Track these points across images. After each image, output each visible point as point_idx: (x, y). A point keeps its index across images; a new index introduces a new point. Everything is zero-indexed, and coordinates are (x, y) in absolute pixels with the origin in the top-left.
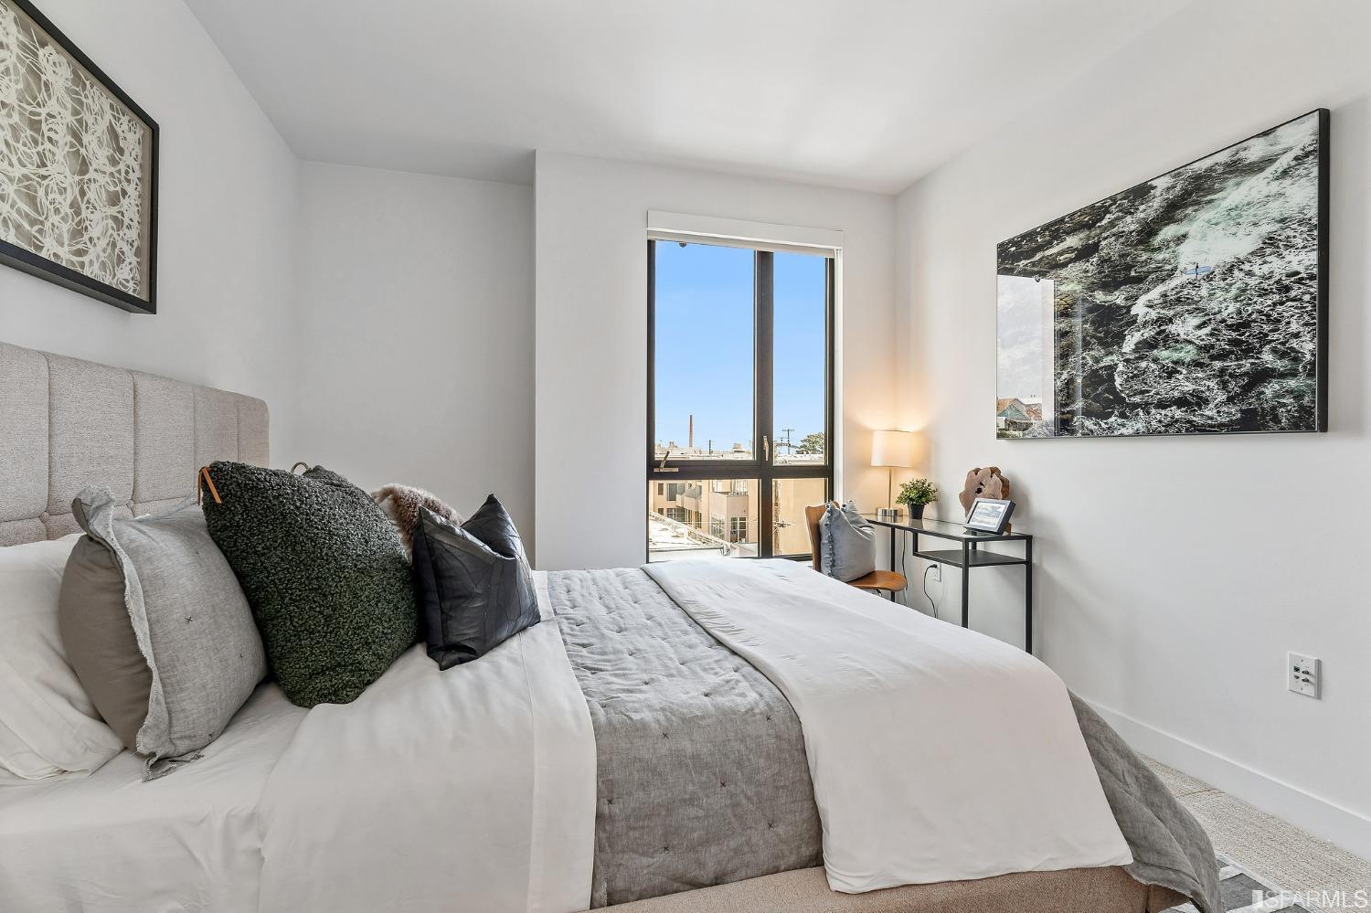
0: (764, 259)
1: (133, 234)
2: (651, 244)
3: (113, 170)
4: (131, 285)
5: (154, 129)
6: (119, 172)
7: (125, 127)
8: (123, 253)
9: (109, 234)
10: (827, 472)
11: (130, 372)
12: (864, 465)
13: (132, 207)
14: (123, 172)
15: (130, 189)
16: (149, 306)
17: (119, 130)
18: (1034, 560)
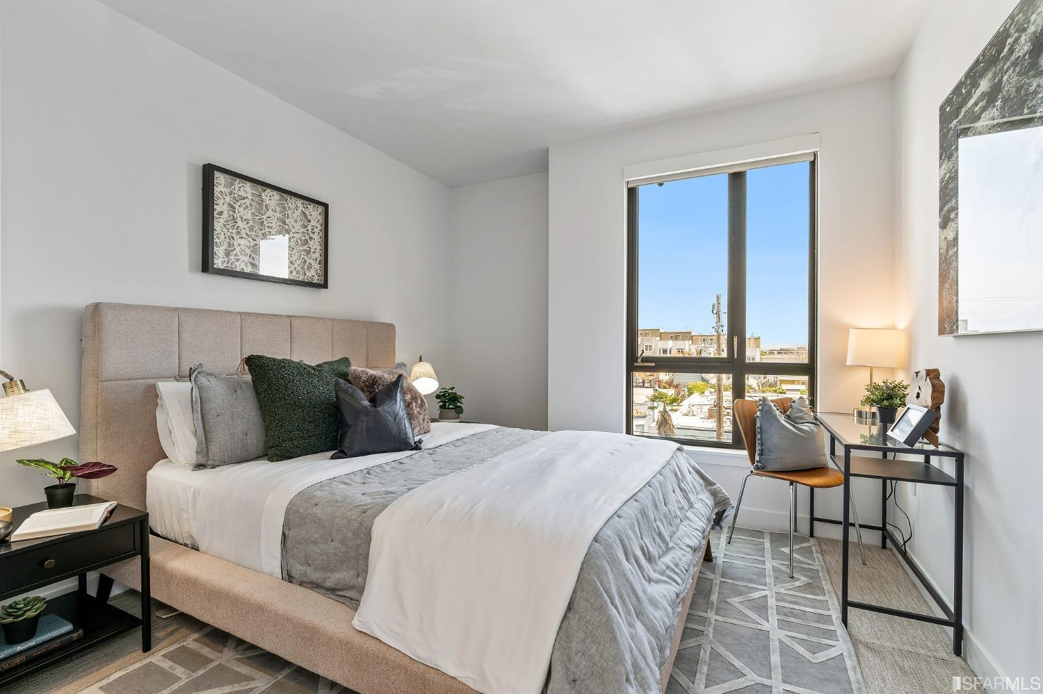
0: (737, 179)
1: (317, 255)
2: (632, 193)
3: (304, 230)
4: (316, 277)
5: (326, 206)
6: (308, 230)
7: (311, 210)
8: (311, 264)
9: (301, 258)
10: (809, 369)
11: (289, 317)
12: (841, 365)
13: (316, 244)
14: (310, 230)
15: (315, 236)
16: (325, 286)
17: (307, 213)
18: (967, 481)
